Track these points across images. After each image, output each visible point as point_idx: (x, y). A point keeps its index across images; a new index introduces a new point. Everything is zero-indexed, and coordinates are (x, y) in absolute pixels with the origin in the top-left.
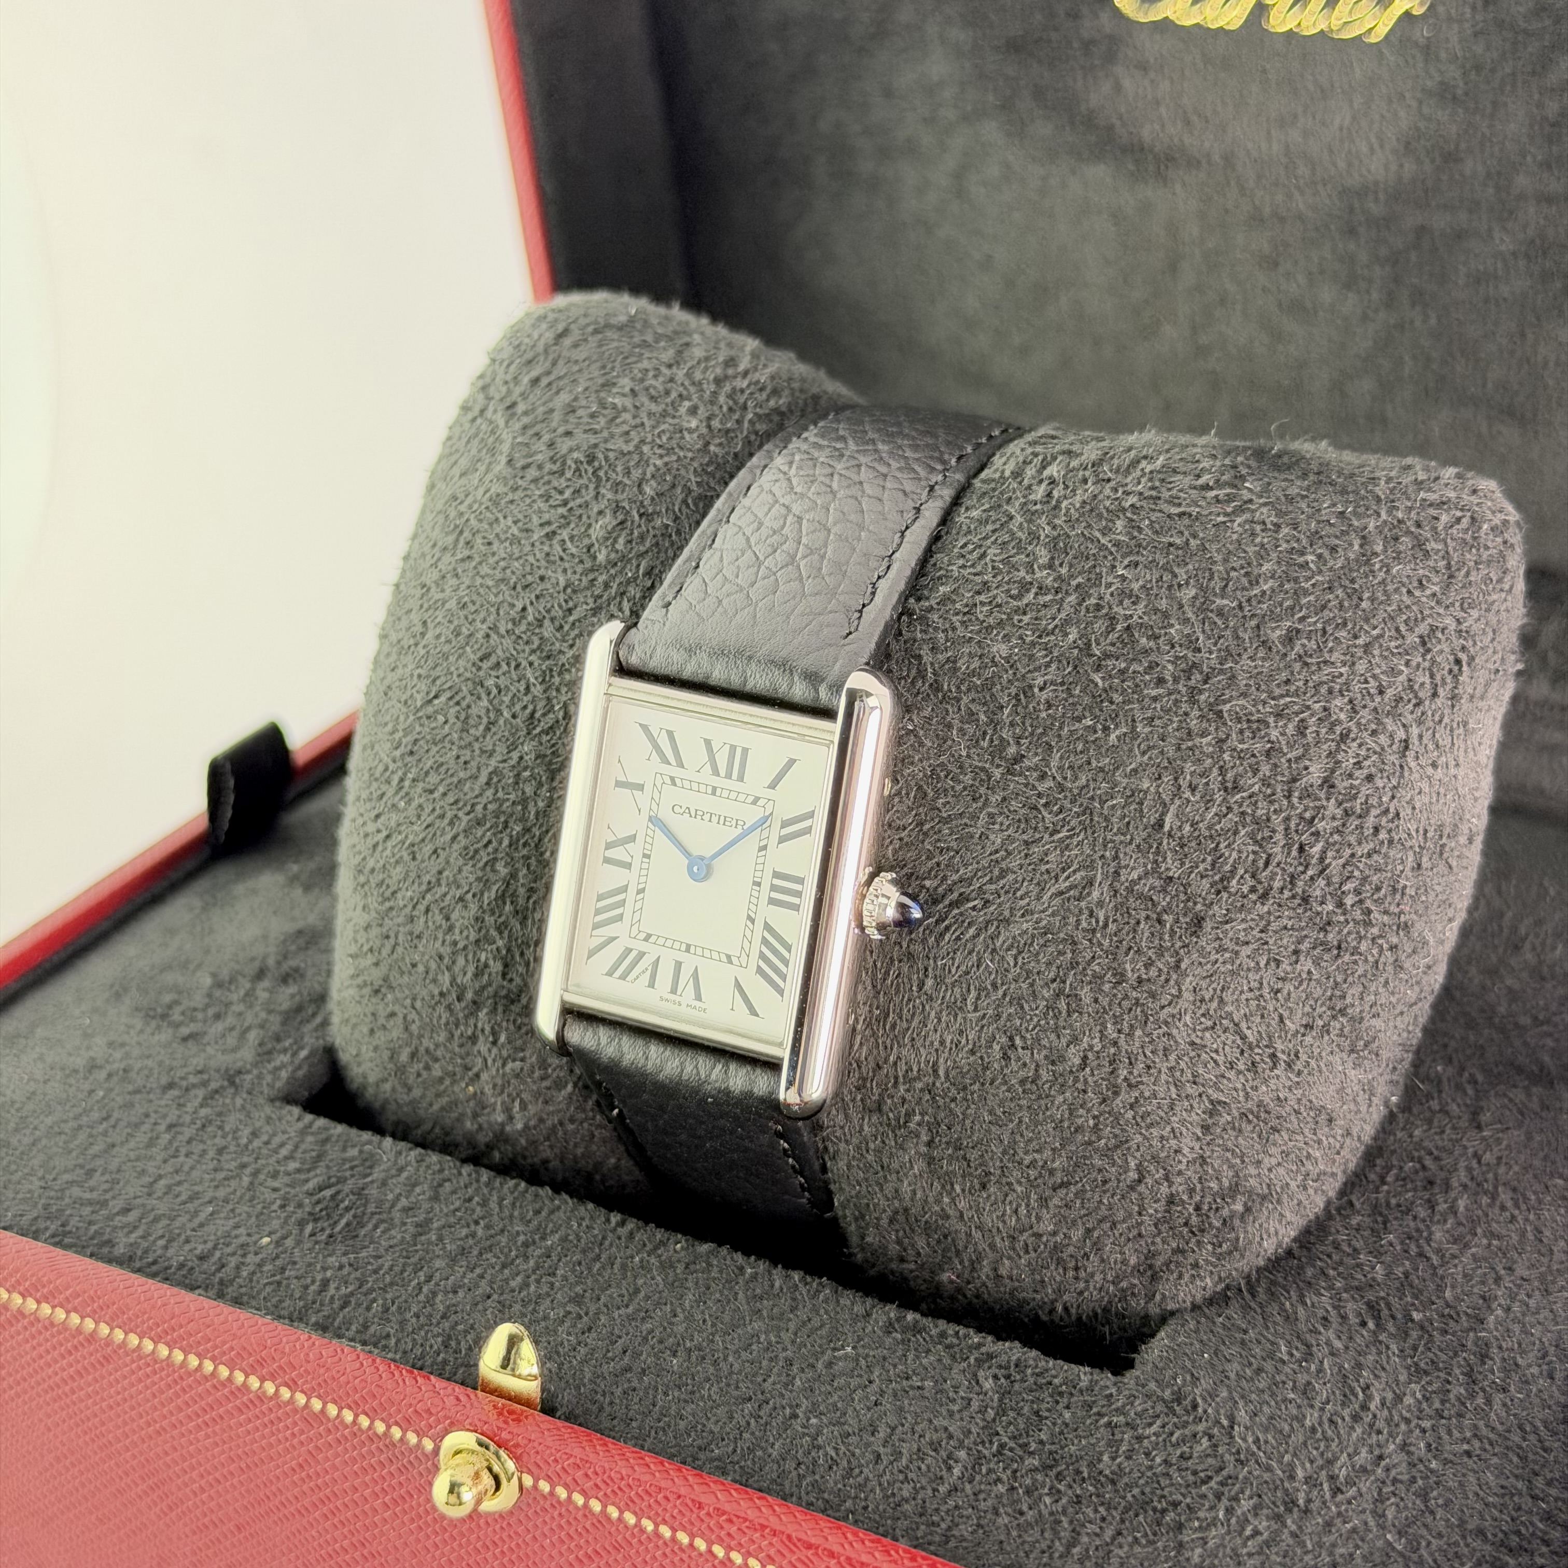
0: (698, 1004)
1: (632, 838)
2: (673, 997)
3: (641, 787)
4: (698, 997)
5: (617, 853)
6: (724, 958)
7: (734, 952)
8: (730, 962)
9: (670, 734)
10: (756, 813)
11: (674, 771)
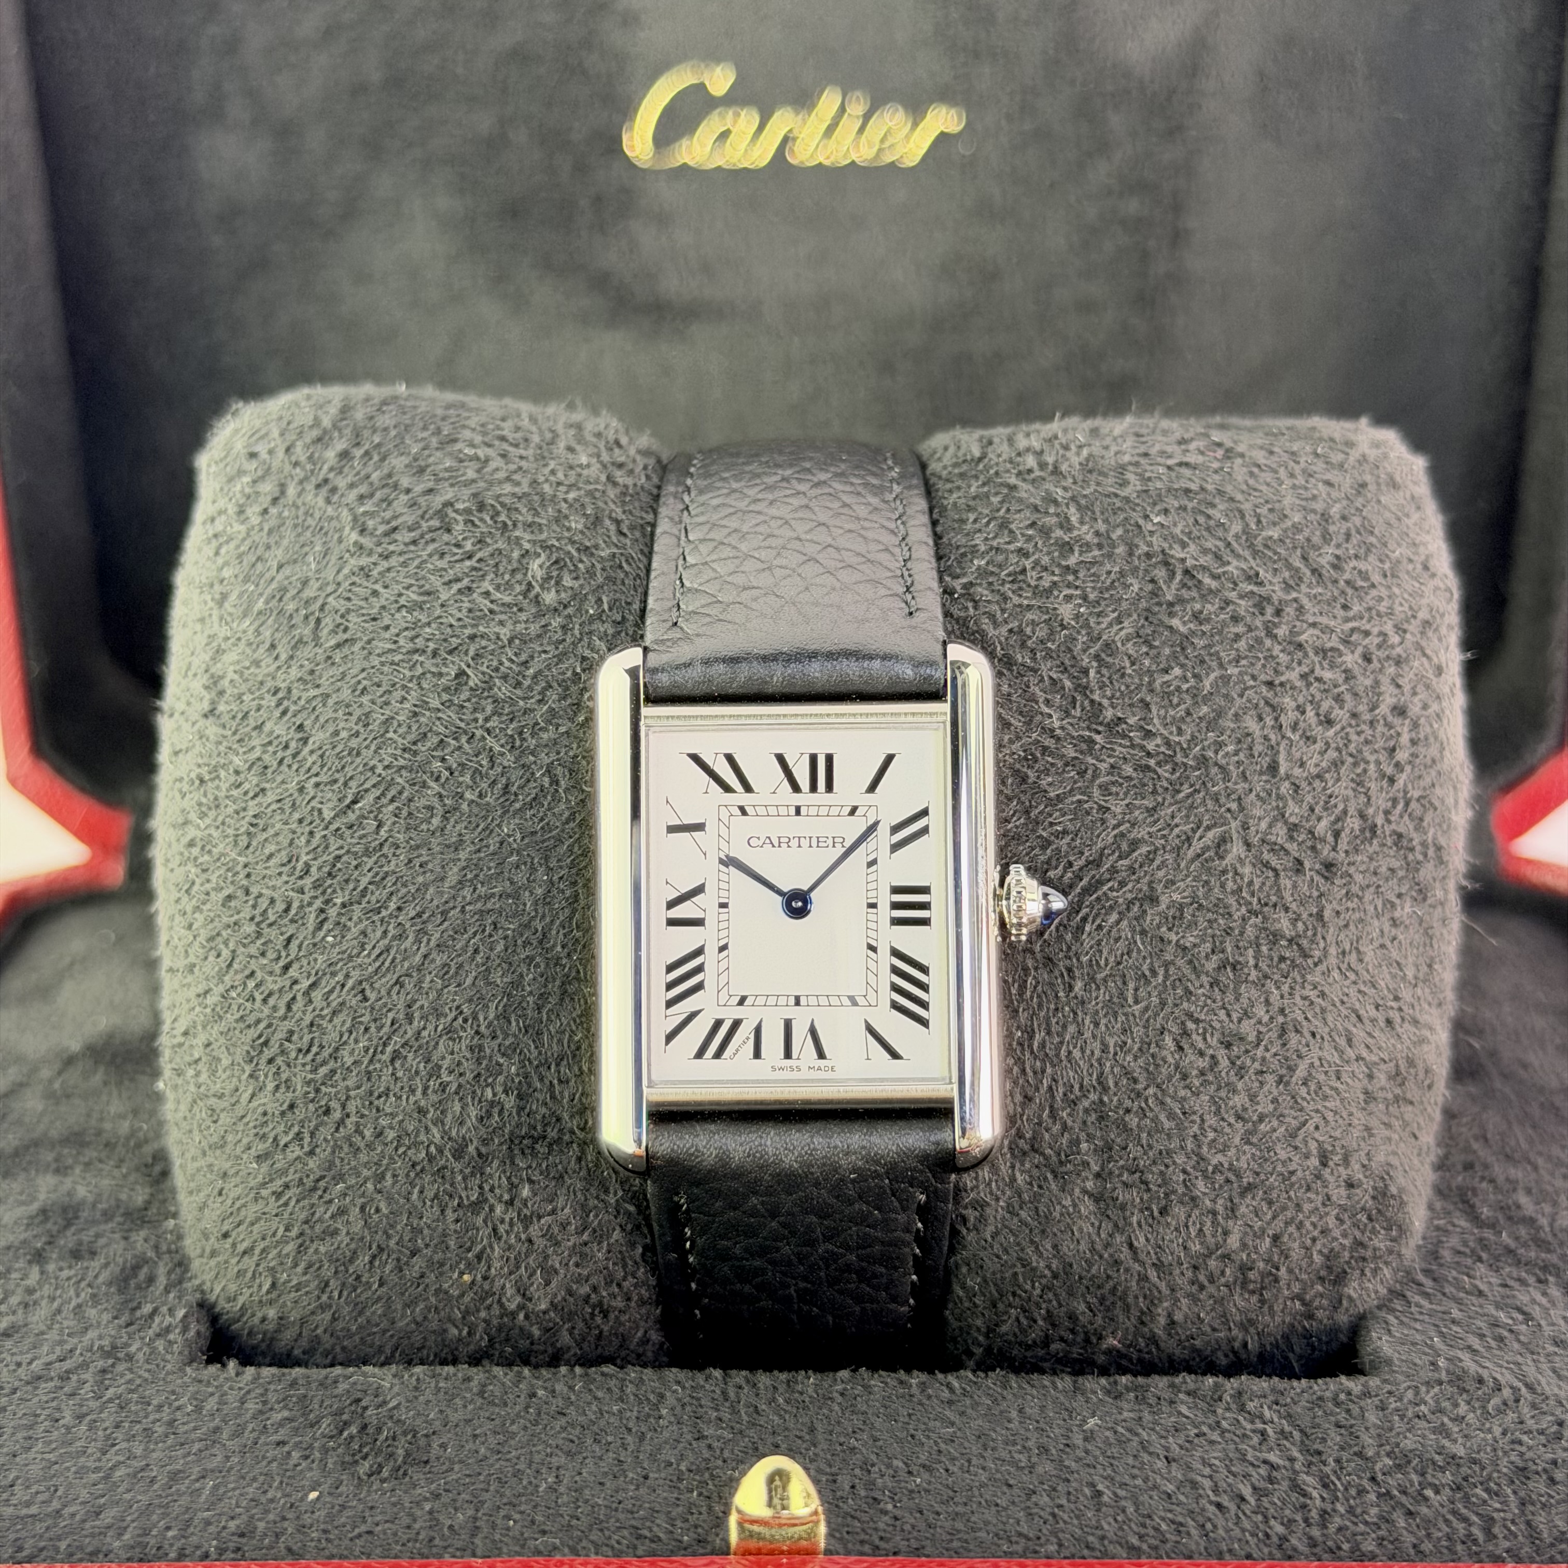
0: (822, 1062)
1: (699, 890)
2: (788, 1062)
3: (700, 827)
4: (821, 1055)
5: (683, 911)
6: (846, 1002)
7: (857, 990)
8: (855, 1003)
9: (730, 758)
10: (858, 826)
11: (741, 798)
